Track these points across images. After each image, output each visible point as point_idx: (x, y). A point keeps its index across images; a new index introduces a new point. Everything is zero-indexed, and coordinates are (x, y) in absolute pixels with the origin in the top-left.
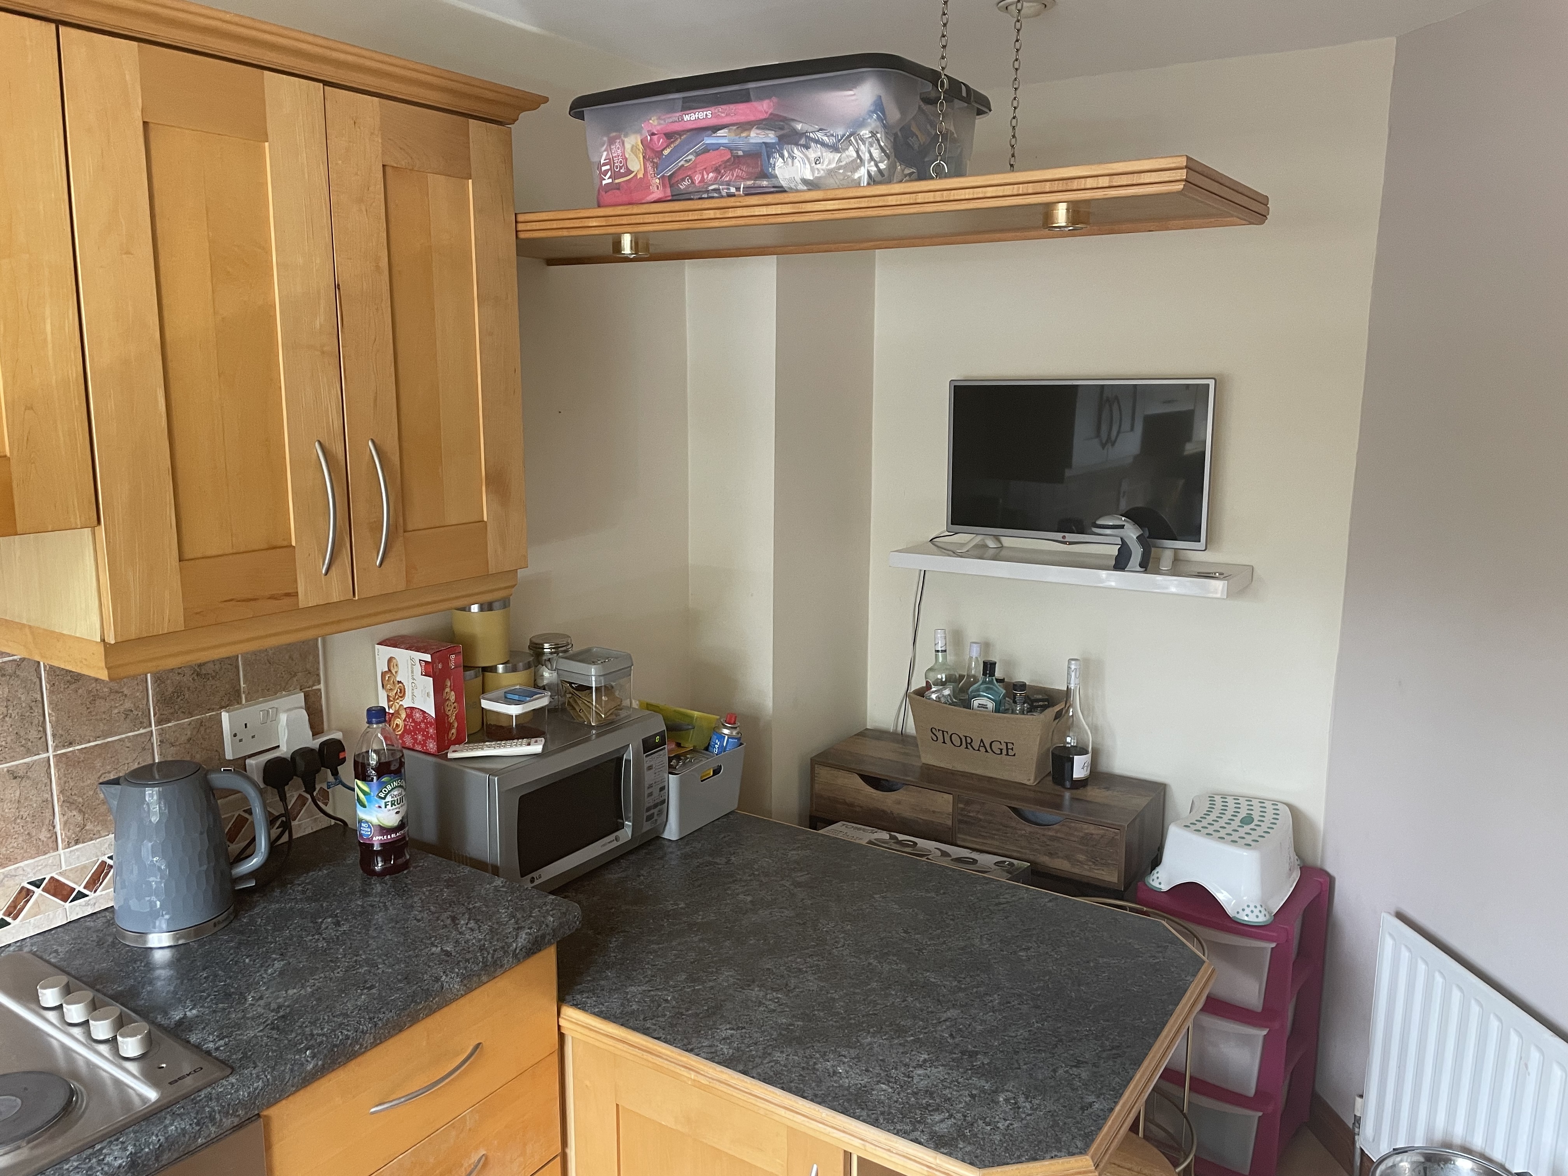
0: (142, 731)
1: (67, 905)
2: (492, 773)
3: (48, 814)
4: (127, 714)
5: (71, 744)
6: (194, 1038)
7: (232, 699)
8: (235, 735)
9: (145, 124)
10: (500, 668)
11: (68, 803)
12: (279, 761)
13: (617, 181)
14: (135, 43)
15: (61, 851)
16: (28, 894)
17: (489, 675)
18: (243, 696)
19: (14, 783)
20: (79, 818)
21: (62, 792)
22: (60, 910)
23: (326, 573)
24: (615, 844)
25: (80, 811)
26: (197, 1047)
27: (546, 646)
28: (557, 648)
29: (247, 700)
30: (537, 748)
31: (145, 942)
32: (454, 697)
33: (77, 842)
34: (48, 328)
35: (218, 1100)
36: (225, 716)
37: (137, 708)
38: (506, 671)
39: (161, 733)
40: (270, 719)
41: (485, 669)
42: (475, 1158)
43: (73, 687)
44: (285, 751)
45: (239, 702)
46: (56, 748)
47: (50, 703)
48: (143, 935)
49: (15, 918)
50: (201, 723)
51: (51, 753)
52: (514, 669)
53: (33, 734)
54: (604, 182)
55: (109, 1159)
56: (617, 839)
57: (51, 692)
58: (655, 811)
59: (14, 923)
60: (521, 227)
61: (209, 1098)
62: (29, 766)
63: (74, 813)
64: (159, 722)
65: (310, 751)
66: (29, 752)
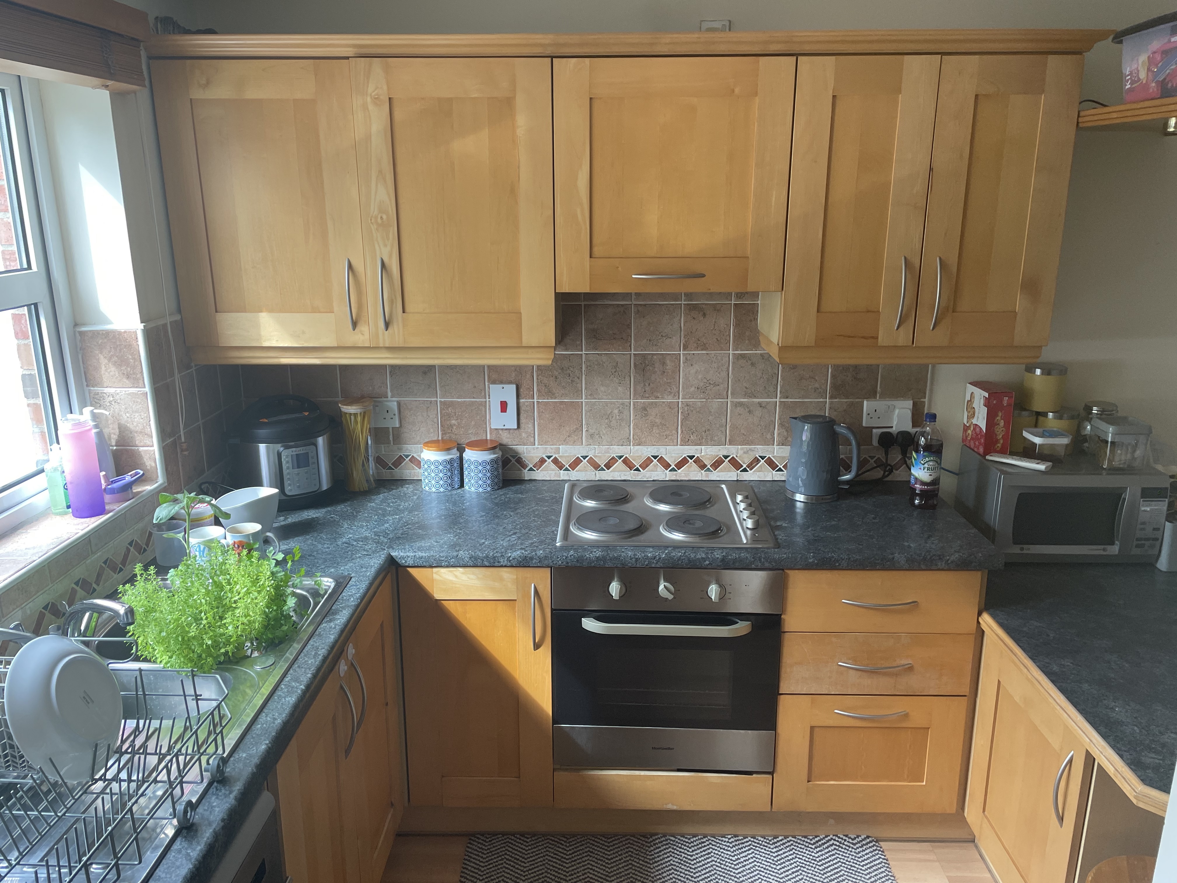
0: (821, 400)
1: (774, 472)
2: (1003, 472)
3: (772, 427)
4: (816, 389)
5: (787, 398)
6: (776, 533)
7: (872, 395)
8: (869, 414)
9: (834, 97)
10: (1051, 415)
11: (781, 425)
12: (890, 434)
13: (1134, 86)
14: (834, 57)
15: (775, 446)
16: (758, 461)
17: (1041, 418)
18: (878, 395)
19: (760, 409)
20: (785, 434)
21: (780, 419)
22: (770, 473)
23: (897, 329)
24: (1102, 553)
25: (787, 431)
26: (775, 536)
27: (1095, 408)
28: (1102, 412)
29: (880, 398)
30: (1042, 467)
31: (793, 496)
32: (1003, 424)
33: (783, 445)
34: (774, 199)
35: (765, 553)
36: (865, 402)
37: (821, 388)
38: (1055, 418)
39: (831, 403)
40: (890, 410)
41: (1038, 414)
42: (904, 662)
43: (792, 371)
44: (894, 430)
45: (875, 397)
46: (780, 398)
47: (781, 376)
48: (794, 493)
49: (751, 469)
50: (852, 404)
51: (778, 400)
52: (1061, 418)
53: (771, 389)
54: (1127, 87)
55: (715, 553)
56: (1104, 550)
57: (782, 371)
58: (1147, 543)
59: (750, 472)
60: (1080, 120)
61: (763, 552)
62: (768, 403)
63: (784, 430)
64: (831, 398)
65: (908, 433)
66: (768, 397)
